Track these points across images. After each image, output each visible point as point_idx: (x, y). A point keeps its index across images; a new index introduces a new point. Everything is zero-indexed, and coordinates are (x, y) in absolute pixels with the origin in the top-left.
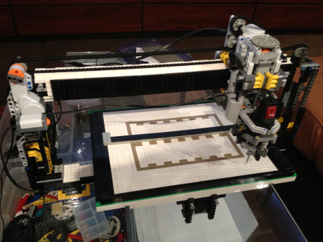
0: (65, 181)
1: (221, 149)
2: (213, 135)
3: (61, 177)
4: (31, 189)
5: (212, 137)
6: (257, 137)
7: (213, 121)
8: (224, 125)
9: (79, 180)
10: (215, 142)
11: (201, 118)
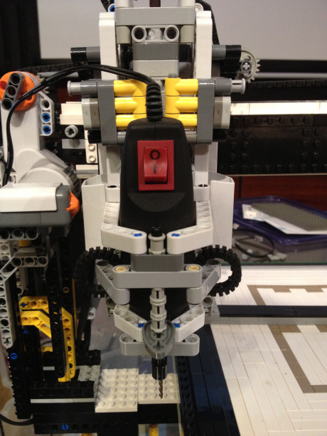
0: (99, 409)
3: (91, 396)
4: (15, 419)
9: (134, 409)
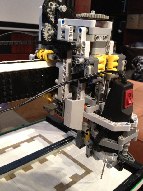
1: (64, 171)
2: (47, 158)
5: (47, 160)
6: (120, 138)
7: (41, 142)
8: (54, 142)
10: (52, 166)
11: (26, 143)
